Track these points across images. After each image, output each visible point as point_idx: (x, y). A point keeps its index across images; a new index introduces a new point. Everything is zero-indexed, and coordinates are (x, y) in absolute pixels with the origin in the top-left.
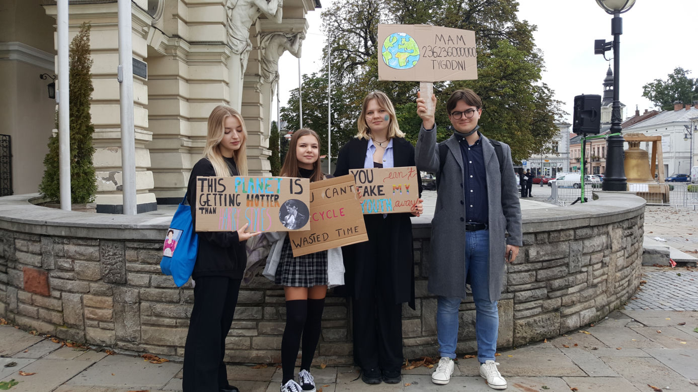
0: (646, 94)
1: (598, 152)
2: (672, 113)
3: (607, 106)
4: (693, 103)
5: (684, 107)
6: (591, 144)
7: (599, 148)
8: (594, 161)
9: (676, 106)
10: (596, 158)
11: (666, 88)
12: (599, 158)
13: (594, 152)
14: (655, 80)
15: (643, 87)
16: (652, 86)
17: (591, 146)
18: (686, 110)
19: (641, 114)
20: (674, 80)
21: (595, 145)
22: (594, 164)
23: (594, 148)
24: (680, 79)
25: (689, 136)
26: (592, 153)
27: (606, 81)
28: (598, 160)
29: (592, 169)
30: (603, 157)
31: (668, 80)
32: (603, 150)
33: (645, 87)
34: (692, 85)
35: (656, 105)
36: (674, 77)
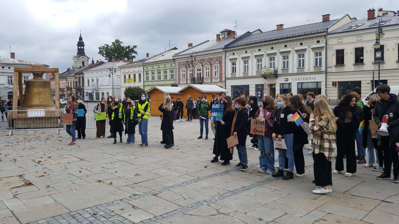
0: (100, 52)
1: (71, 84)
2: (111, 63)
3: (79, 58)
4: (121, 58)
5: (117, 61)
6: (67, 80)
7: (71, 82)
8: (68, 90)
9: (113, 59)
10: (69, 88)
11: (111, 50)
12: (71, 88)
13: (69, 85)
14: (105, 45)
15: (99, 48)
16: (104, 48)
17: (67, 81)
18: (118, 62)
19: (95, 62)
20: (115, 46)
21: (69, 80)
22: (69, 92)
23: (68, 82)
24: (117, 46)
25: (111, 75)
26: (68, 85)
27: (78, 43)
28: (71, 90)
29: (68, 95)
30: (74, 88)
31: (112, 46)
32: (74, 84)
33: (100, 48)
34: (124, 50)
35: (106, 59)
36: (115, 44)
